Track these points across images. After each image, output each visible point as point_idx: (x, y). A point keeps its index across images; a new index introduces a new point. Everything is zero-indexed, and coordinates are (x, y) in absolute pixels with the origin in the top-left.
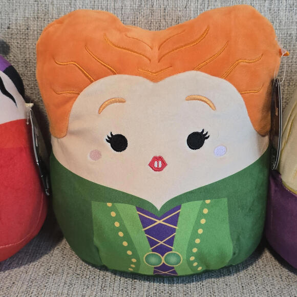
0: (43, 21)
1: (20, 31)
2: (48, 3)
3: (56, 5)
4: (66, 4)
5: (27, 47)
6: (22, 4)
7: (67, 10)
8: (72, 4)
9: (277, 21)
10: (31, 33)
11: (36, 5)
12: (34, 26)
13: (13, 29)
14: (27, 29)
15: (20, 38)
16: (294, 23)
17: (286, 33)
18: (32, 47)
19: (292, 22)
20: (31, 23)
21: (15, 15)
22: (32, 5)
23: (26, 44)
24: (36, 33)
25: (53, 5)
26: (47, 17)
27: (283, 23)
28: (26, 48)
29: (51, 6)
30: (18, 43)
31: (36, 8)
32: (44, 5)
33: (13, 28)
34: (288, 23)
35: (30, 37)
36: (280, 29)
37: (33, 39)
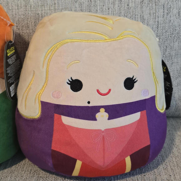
9: (29, 5)
16: (40, 6)
17: (35, 13)
19: (38, 6)
27: (33, 7)
34: (36, 6)
36: (31, 11)
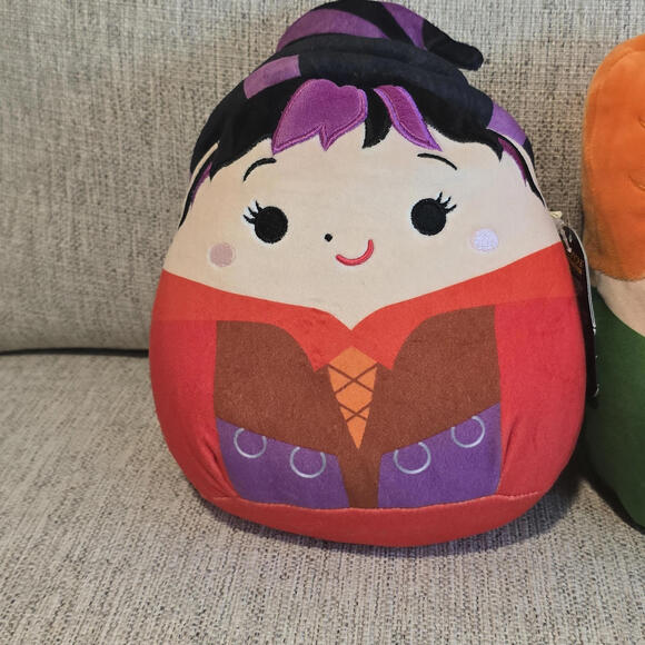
0: (559, 49)
1: (511, 69)
2: (570, 11)
3: (589, 14)
4: (609, 12)
5: (523, 99)
6: (517, 14)
7: (610, 24)
8: (622, 12)
10: (534, 71)
11: (546, 15)
12: (540, 57)
13: (495, 63)
14: (526, 64)
15: (510, 83)
18: (532, 99)
20: (535, 51)
21: (501, 36)
22: (538, 15)
23: (521, 93)
24: (543, 71)
25: (582, 15)
26: (568, 39)
28: (520, 102)
29: (577, 18)
30: (504, 92)
31: (546, 22)
32: (562, 15)
33: (497, 61)
35: (531, 80)
37: (537, 84)
